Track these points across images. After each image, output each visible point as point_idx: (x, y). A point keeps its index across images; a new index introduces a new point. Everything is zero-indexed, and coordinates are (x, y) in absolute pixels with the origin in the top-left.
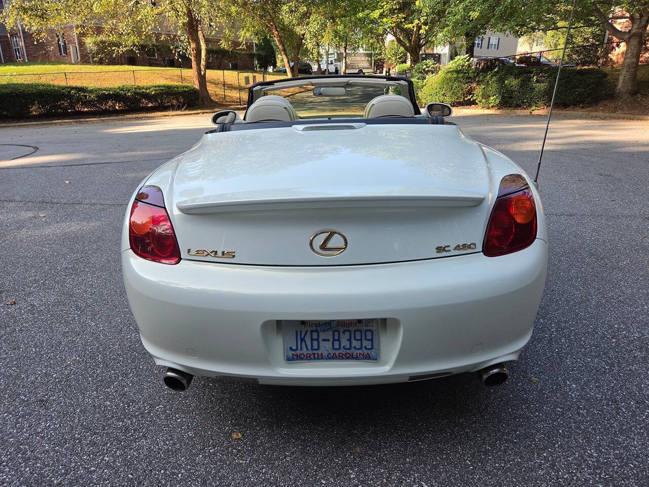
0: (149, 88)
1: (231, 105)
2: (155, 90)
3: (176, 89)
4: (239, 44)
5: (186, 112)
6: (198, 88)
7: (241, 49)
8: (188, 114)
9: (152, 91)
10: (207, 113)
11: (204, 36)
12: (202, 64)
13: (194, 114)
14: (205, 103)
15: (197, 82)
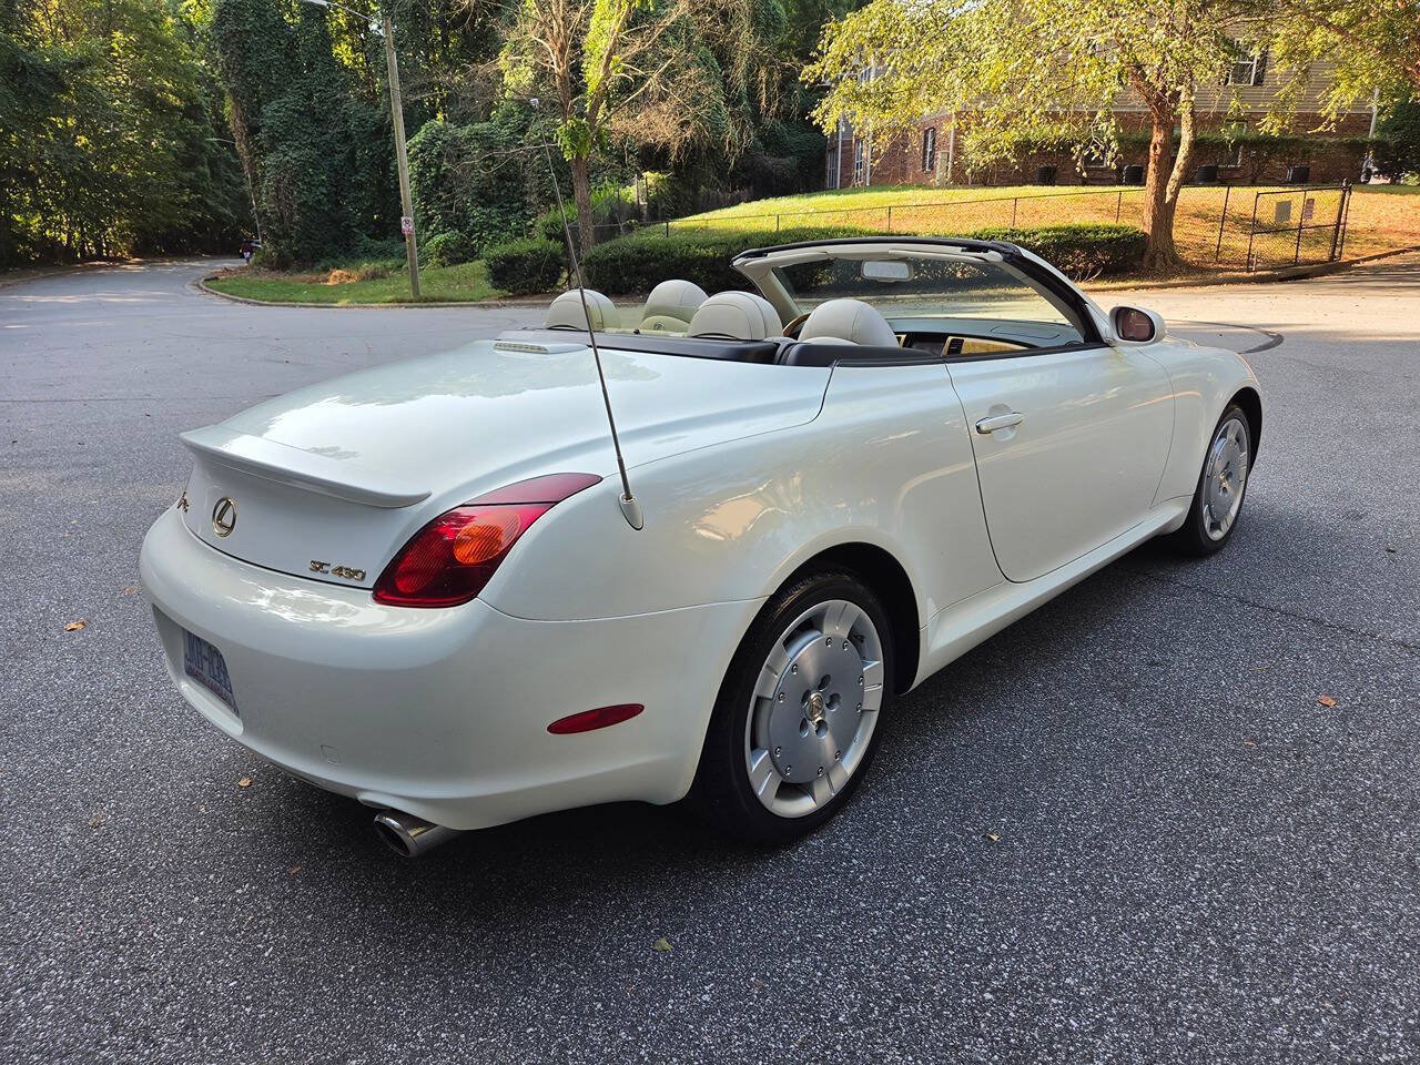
0: (1034, 234)
1: (1222, 270)
2: (1045, 238)
3: (1091, 235)
4: (1318, 120)
5: (1099, 285)
6: (1149, 232)
7: (1320, 133)
8: (1104, 290)
9: (1038, 240)
10: (1147, 288)
11: (1192, 113)
12: (1172, 177)
13: (1115, 289)
14: (1157, 266)
15: (1148, 219)
